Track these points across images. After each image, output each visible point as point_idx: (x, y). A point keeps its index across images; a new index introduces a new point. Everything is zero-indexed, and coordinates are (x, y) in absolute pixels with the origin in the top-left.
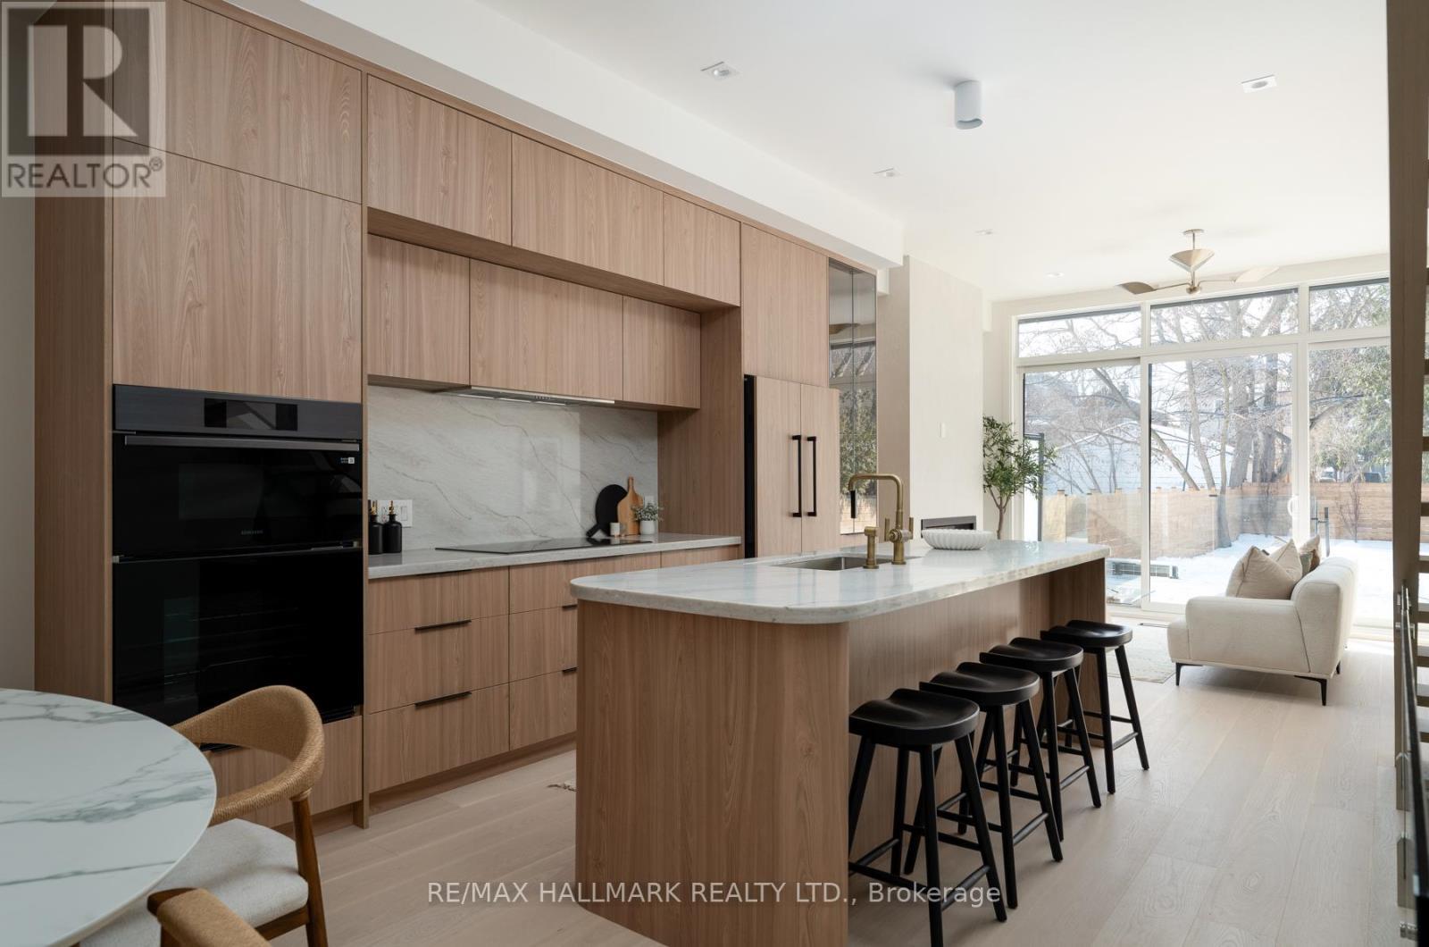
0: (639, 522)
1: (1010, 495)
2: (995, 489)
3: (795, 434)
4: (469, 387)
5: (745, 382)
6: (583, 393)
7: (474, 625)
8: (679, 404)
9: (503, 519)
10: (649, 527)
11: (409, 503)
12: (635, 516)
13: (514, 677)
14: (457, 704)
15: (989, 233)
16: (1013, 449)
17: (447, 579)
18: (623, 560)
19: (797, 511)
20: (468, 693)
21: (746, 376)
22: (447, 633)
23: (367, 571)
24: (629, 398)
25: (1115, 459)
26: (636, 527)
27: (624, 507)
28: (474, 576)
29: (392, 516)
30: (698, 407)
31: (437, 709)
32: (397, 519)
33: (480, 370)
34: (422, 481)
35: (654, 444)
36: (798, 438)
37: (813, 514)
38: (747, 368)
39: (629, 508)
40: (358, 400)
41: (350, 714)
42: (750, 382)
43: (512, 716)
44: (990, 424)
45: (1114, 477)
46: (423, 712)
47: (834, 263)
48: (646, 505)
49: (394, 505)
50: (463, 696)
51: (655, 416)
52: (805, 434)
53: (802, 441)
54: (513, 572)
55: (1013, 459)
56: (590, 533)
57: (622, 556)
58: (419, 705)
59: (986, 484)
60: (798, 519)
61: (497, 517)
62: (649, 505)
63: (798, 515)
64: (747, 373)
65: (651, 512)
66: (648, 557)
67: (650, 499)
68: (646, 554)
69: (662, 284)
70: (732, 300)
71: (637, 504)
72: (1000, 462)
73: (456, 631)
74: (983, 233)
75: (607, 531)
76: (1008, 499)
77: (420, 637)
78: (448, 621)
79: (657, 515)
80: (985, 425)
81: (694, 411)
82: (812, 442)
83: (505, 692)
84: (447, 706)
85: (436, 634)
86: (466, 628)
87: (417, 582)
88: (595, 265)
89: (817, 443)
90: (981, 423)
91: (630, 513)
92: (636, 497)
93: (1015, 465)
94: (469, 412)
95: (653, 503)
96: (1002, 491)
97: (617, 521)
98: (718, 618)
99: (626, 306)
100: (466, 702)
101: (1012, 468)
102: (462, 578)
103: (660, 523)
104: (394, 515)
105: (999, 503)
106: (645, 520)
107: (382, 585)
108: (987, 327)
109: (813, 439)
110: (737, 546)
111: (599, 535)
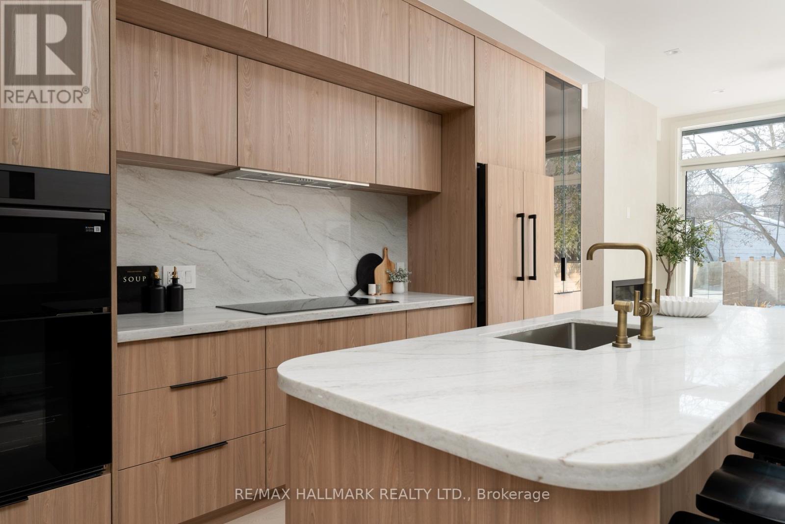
0: (392, 283)
1: (676, 263)
2: (664, 258)
3: (519, 212)
4: (238, 168)
5: (478, 169)
6: (341, 176)
7: (231, 380)
8: (423, 188)
9: (279, 281)
10: (400, 287)
11: (193, 268)
12: (389, 279)
13: (270, 425)
14: (214, 455)
15: (675, 52)
16: (679, 227)
17: (204, 340)
18: (373, 318)
19: (520, 276)
20: (225, 443)
21: (479, 164)
22: (204, 389)
23: (116, 334)
24: (381, 182)
25: (723, 237)
26: (390, 288)
27: (380, 272)
28: (231, 336)
29: (175, 280)
30: (439, 191)
31: (193, 461)
32: (179, 282)
33: (247, 154)
34: (205, 250)
35: (405, 221)
36: (521, 215)
37: (533, 278)
38: (480, 158)
39: (384, 272)
40: (105, 171)
41: (99, 474)
42: (482, 170)
43: (269, 459)
44: (662, 209)
45: (723, 249)
46: (179, 464)
47: (550, 79)
48: (398, 270)
49: (177, 270)
50: (220, 445)
51: (405, 199)
52: (527, 213)
53: (526, 218)
54: (270, 332)
55: (679, 235)
56: (352, 292)
57: (372, 315)
58: (174, 458)
59: (658, 254)
60: (520, 282)
61: (272, 280)
62: (400, 270)
63: (521, 279)
64: (480, 162)
65: (400, 275)
66: (395, 316)
67: (402, 265)
68: (393, 313)
69: (406, 82)
70: (468, 100)
71: (391, 269)
72: (669, 238)
73: (213, 387)
74: (671, 53)
75: (366, 291)
76: (674, 265)
77: (175, 394)
78: (205, 377)
79: (407, 278)
80: (657, 210)
81: (437, 194)
82: (532, 220)
83: (262, 439)
84: (204, 457)
85: (193, 391)
86: (223, 384)
87: (172, 345)
88: (347, 61)
89: (537, 220)
90: (655, 208)
91: (384, 277)
92: (389, 263)
93: (681, 240)
94: (248, 193)
95: (403, 268)
96: (669, 261)
97: (374, 283)
98: (448, 455)
99: (379, 105)
100: (223, 451)
101: (678, 242)
102: (218, 338)
103: (409, 284)
104: (177, 279)
105: (667, 269)
106: (396, 281)
107: (135, 348)
108: (659, 138)
109: (533, 217)
110: (471, 304)
111: (359, 295)
